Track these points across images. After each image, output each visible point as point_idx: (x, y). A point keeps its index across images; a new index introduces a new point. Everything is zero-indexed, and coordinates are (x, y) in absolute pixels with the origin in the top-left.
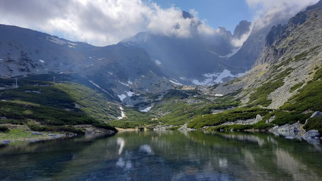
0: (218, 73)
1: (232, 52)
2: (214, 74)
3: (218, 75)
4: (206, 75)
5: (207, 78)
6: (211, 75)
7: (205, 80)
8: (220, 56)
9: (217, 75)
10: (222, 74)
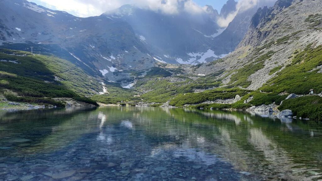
0: (202, 53)
1: (217, 32)
2: (198, 53)
3: (202, 55)
4: (190, 54)
5: (191, 57)
6: (195, 55)
7: (189, 59)
8: (205, 36)
9: (200, 55)
10: (206, 54)
